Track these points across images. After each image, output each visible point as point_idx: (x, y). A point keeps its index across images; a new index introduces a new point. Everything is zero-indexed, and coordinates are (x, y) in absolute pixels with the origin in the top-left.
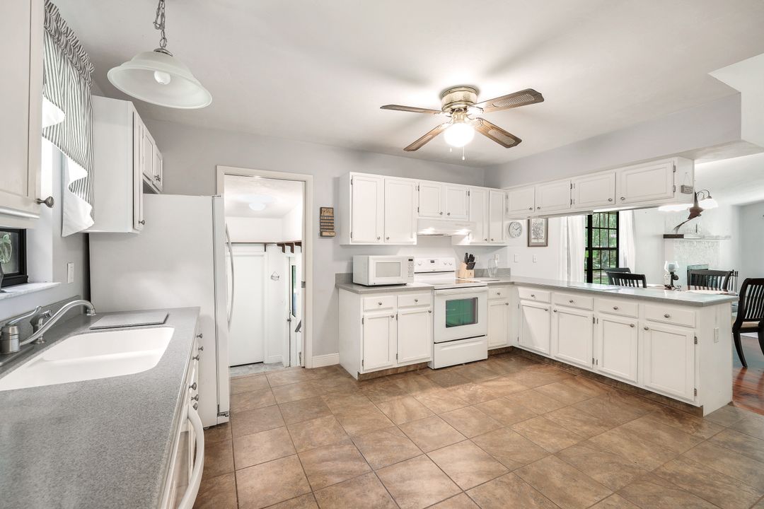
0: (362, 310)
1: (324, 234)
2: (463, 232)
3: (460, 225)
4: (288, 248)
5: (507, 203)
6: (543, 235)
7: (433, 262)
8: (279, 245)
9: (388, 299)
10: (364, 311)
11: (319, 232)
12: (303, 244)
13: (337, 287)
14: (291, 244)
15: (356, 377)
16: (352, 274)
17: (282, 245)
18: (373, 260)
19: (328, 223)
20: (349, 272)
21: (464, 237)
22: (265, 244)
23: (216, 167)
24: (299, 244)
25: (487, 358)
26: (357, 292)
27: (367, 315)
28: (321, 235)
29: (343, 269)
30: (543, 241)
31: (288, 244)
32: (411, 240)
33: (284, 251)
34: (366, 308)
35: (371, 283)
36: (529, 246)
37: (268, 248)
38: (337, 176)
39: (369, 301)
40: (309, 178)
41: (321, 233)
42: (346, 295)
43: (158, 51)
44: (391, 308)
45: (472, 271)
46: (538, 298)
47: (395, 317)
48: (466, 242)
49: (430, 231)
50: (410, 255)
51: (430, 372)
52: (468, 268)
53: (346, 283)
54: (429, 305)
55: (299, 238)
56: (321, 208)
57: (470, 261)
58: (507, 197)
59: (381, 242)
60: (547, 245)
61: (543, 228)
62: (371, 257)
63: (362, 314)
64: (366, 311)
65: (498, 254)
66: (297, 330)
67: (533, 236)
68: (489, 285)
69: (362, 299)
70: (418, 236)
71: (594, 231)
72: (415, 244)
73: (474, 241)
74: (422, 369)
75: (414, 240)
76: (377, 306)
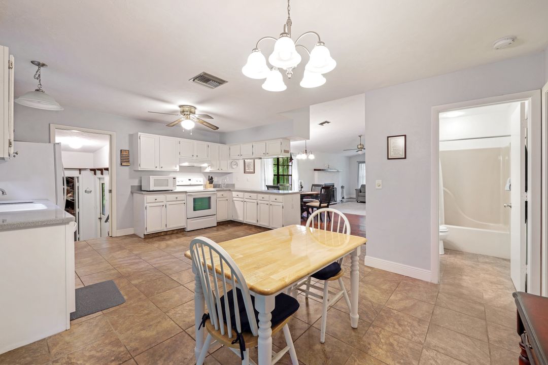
0: (145, 202)
1: (123, 164)
2: (205, 165)
3: (203, 162)
4: (98, 172)
5: (230, 151)
6: (252, 168)
7: (190, 180)
8: (91, 170)
9: (160, 197)
10: (147, 203)
11: (120, 163)
12: (109, 169)
13: (132, 193)
14: (101, 170)
15: (143, 237)
16: (141, 186)
17: (94, 170)
18: (152, 178)
19: (126, 158)
20: (140, 185)
21: (206, 168)
22: (80, 170)
23: (49, 125)
24: (107, 169)
25: (216, 225)
26: (142, 194)
27: (148, 205)
28: (121, 165)
29: (136, 183)
30: (252, 171)
31: (98, 169)
32: (176, 168)
33: (95, 174)
34: (148, 201)
35: (151, 189)
36: (245, 173)
37: (82, 172)
38: (131, 133)
39: (149, 198)
40: (114, 134)
41: (121, 163)
42: (137, 196)
43: (37, 90)
44: (163, 202)
45: (212, 185)
46: (240, 196)
47: (165, 206)
48: (208, 170)
49: (186, 164)
50: (174, 176)
51: (185, 232)
52: (210, 183)
53: (138, 190)
54: (184, 200)
55: (107, 166)
56: (121, 150)
57: (211, 180)
58: (230, 149)
59: (158, 169)
60: (254, 173)
61: (252, 164)
62: (151, 176)
63: (145, 204)
64: (148, 203)
65: (228, 177)
66: (106, 221)
67: (247, 168)
68: (217, 191)
69: (145, 198)
70: (180, 166)
71: (280, 167)
72: (178, 170)
73: (212, 170)
74: (181, 231)
75: (178, 168)
76: (154, 201)
